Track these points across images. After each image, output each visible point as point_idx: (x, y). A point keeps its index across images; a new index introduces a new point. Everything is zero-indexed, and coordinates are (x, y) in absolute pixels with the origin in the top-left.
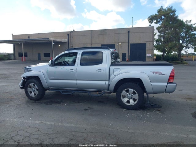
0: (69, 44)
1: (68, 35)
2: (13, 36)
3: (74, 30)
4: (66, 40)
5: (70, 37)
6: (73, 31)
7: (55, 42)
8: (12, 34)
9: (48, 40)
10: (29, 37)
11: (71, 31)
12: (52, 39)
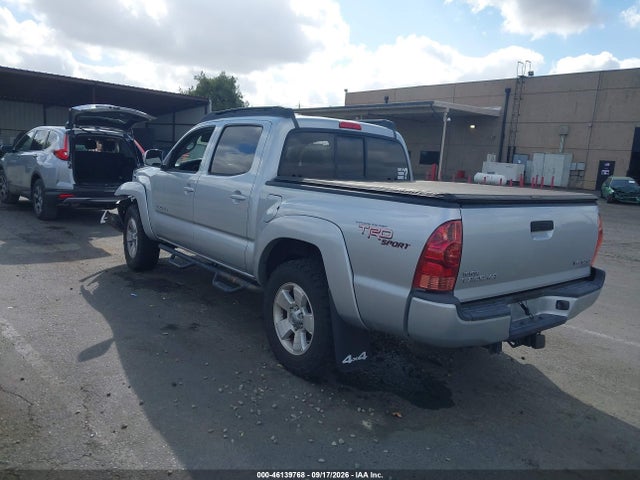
0: (504, 122)
1: (508, 91)
2: (349, 96)
3: (531, 73)
4: (499, 109)
5: (511, 98)
6: (526, 75)
7: (453, 114)
8: (346, 90)
9: (432, 108)
10: (387, 99)
11: (522, 77)
12: (446, 104)
